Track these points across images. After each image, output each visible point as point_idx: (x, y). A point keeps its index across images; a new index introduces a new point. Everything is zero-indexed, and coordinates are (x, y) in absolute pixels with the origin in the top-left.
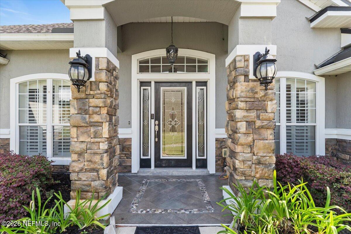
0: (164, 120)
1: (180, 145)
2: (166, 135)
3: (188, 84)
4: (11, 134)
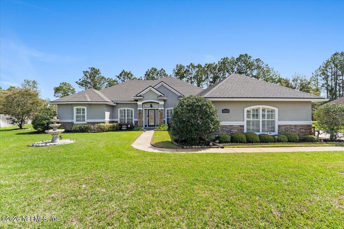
0: (150, 117)
1: (153, 122)
2: (150, 120)
3: (155, 110)
4: (118, 120)
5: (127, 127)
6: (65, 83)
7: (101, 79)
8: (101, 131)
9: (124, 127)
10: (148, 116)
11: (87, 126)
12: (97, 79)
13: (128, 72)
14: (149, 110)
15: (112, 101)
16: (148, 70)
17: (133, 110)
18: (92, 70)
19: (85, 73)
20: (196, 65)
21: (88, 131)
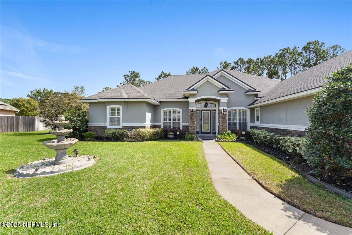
0: (203, 121)
1: (208, 128)
2: (204, 125)
3: (210, 110)
4: (162, 124)
5: (175, 135)
6: (107, 87)
7: (140, 82)
8: (140, 139)
9: (171, 135)
10: (201, 120)
11: (122, 131)
12: (136, 83)
13: (168, 74)
14: (202, 111)
15: (154, 99)
16: (189, 70)
17: (181, 110)
18: (132, 74)
19: (126, 76)
20: (246, 59)
21: (123, 139)
